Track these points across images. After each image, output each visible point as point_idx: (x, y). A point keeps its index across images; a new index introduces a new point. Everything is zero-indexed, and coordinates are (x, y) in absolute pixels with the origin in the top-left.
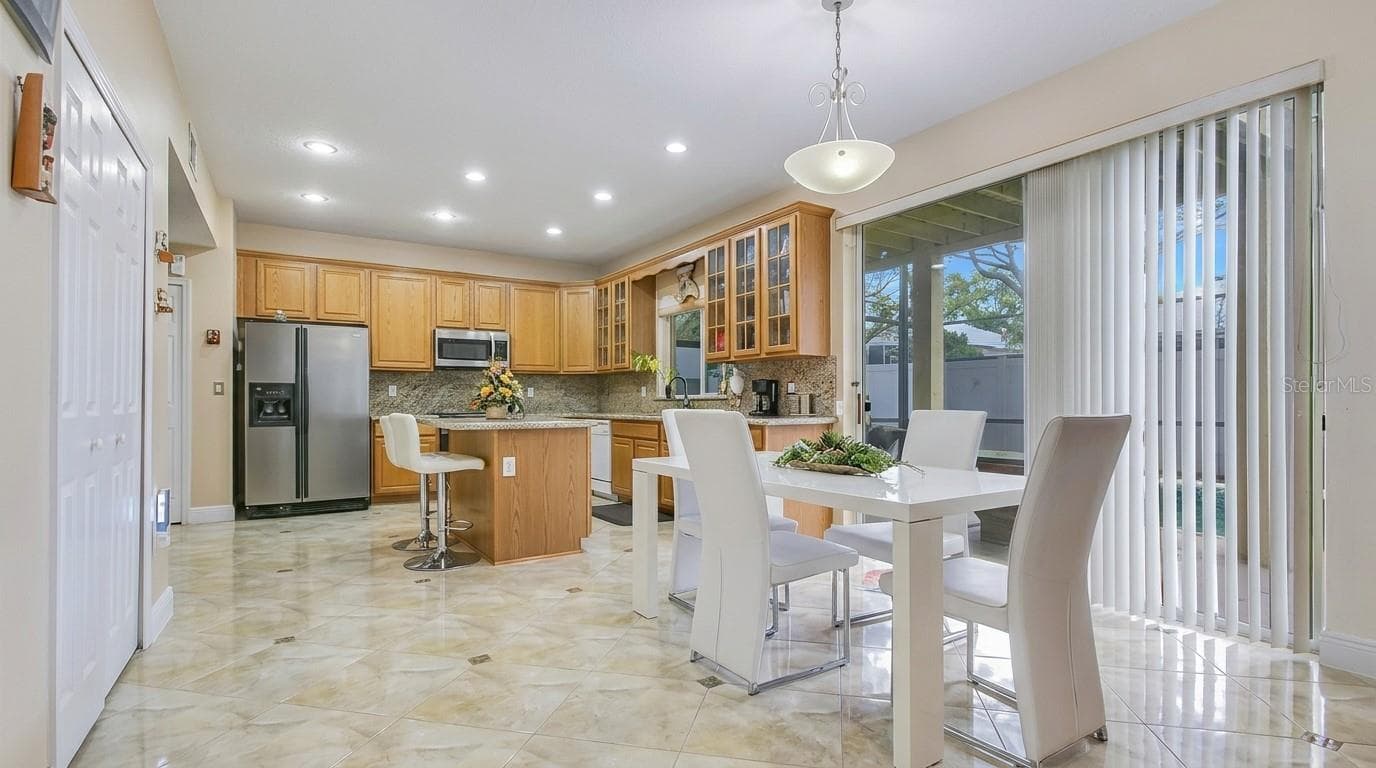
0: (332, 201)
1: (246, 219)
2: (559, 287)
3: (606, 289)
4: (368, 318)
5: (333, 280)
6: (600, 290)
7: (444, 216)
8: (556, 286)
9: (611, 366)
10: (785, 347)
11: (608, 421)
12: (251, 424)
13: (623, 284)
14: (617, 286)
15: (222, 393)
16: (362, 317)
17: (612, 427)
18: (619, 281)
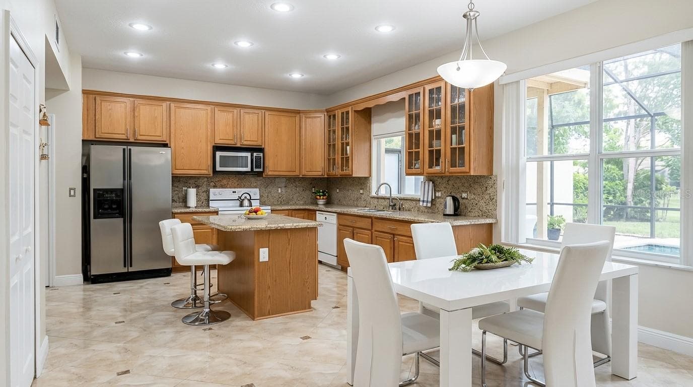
0: (145, 56)
1: (89, 67)
2: (299, 113)
3: (334, 116)
4: (168, 138)
5: (145, 111)
6: (330, 117)
7: (220, 66)
8: (298, 112)
9: (338, 172)
10: (462, 169)
11: (335, 214)
12: (95, 218)
13: (348, 113)
14: (343, 113)
15: (74, 196)
16: (164, 138)
17: (338, 218)
18: (345, 110)
